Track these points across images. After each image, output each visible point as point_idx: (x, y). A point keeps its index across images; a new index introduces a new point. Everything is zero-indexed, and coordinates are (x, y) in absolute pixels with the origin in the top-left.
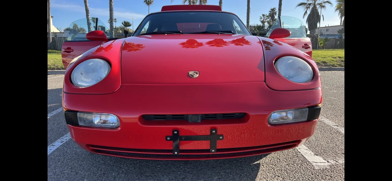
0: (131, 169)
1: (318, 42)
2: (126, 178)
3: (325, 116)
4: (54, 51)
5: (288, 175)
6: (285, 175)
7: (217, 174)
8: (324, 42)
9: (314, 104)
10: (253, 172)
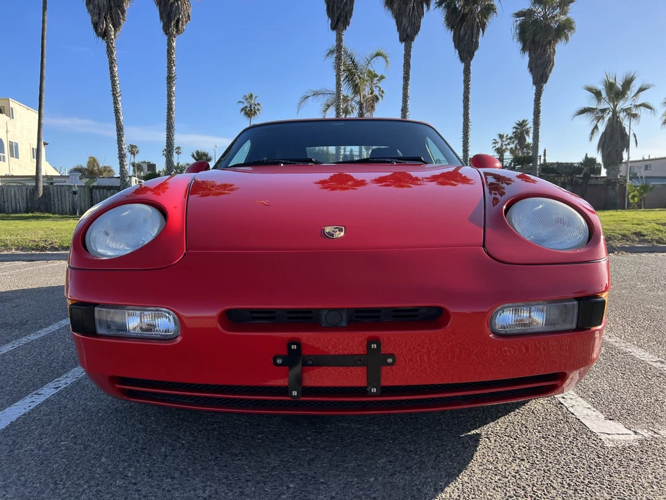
0: (201, 441)
1: (627, 194)
2: (189, 457)
3: (636, 343)
4: (47, 215)
5: (544, 457)
6: (537, 458)
7: (385, 454)
8: (641, 194)
9: (590, 292)
10: (465, 451)
